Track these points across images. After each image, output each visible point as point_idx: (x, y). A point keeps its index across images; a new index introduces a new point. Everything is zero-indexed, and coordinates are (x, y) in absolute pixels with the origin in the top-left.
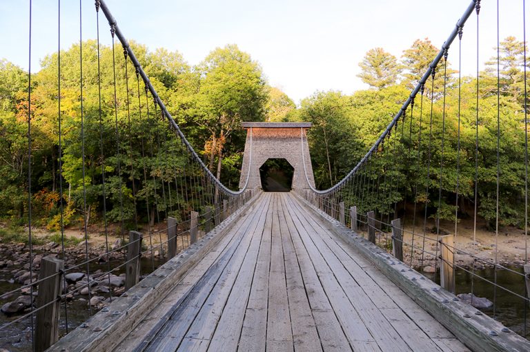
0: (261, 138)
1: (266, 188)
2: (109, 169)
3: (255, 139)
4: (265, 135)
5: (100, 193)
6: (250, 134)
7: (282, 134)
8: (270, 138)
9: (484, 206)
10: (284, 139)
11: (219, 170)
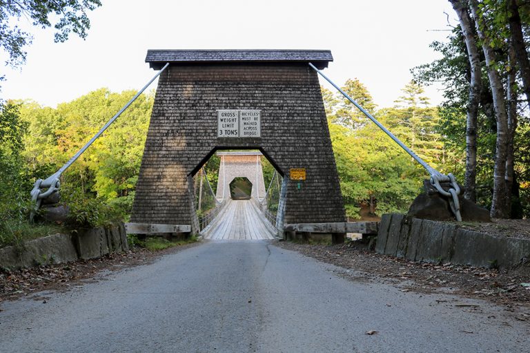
0: (230, 163)
1: (234, 197)
2: (130, 186)
3: (226, 164)
4: (233, 161)
5: (125, 202)
6: (223, 161)
7: (244, 160)
8: (236, 163)
9: (378, 208)
10: (246, 164)
11: (201, 185)
